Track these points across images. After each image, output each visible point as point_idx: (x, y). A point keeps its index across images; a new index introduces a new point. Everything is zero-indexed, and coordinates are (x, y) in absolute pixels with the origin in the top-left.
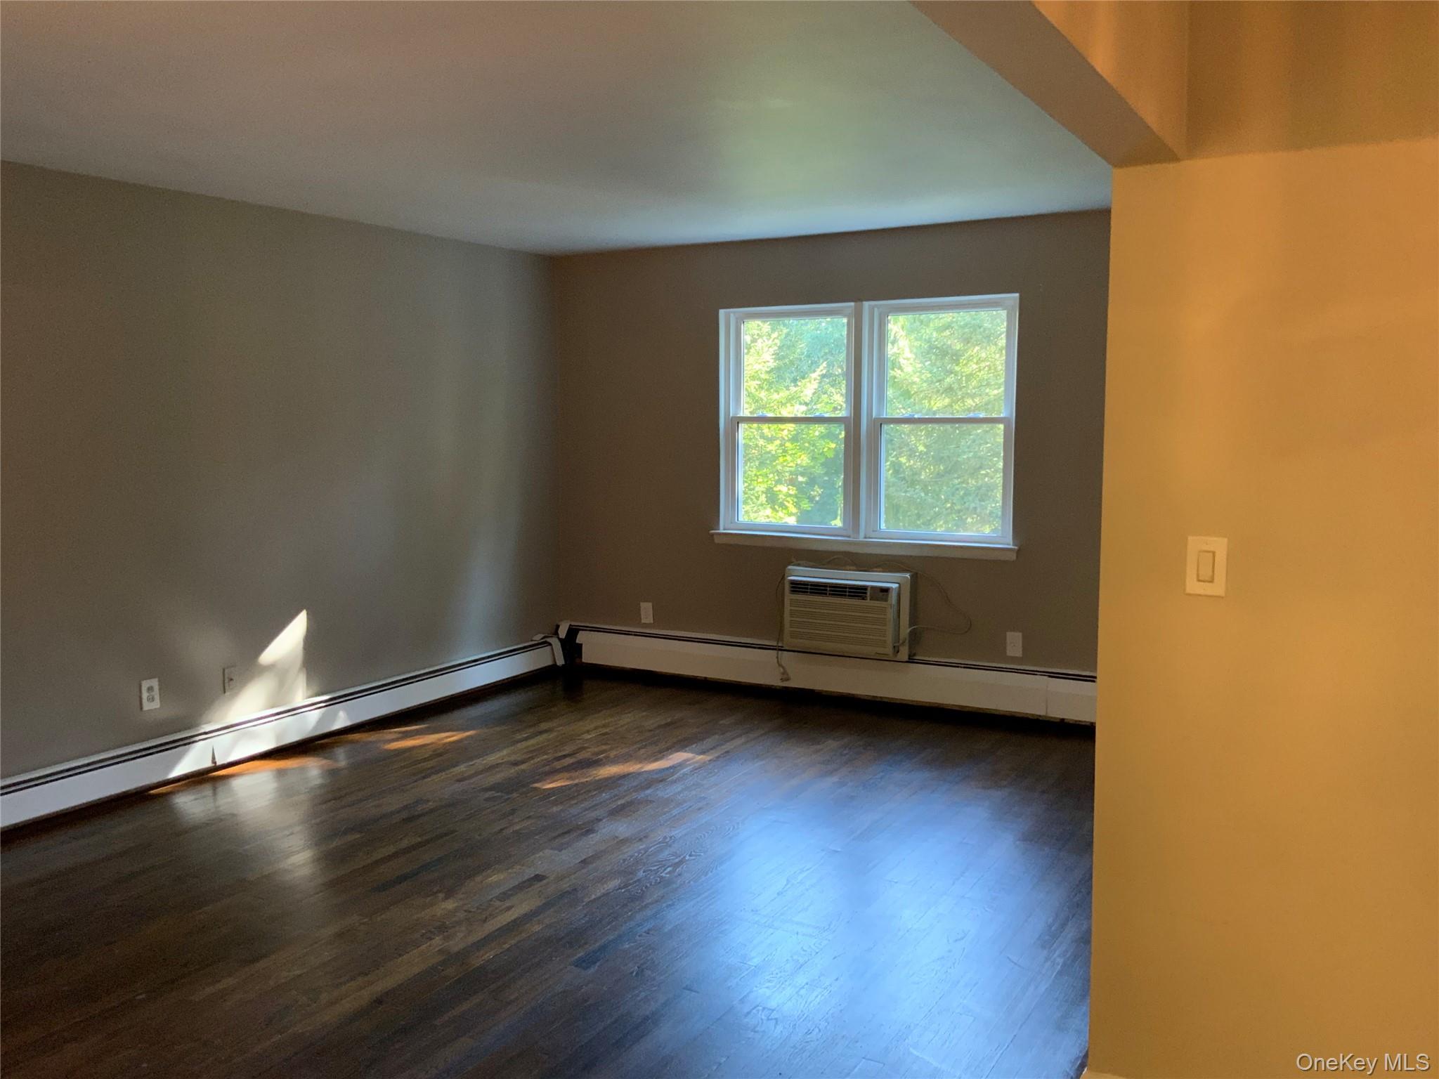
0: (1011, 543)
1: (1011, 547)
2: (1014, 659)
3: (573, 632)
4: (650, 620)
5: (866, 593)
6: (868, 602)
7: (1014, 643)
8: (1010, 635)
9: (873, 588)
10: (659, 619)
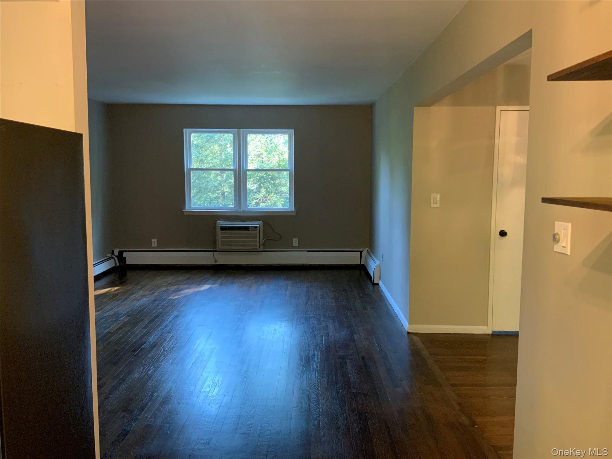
0: (294, 210)
1: (294, 211)
2: (296, 247)
3: (121, 253)
4: (156, 245)
5: (249, 229)
6: (250, 232)
7: (295, 242)
8: (294, 239)
9: (251, 226)
10: (160, 245)
